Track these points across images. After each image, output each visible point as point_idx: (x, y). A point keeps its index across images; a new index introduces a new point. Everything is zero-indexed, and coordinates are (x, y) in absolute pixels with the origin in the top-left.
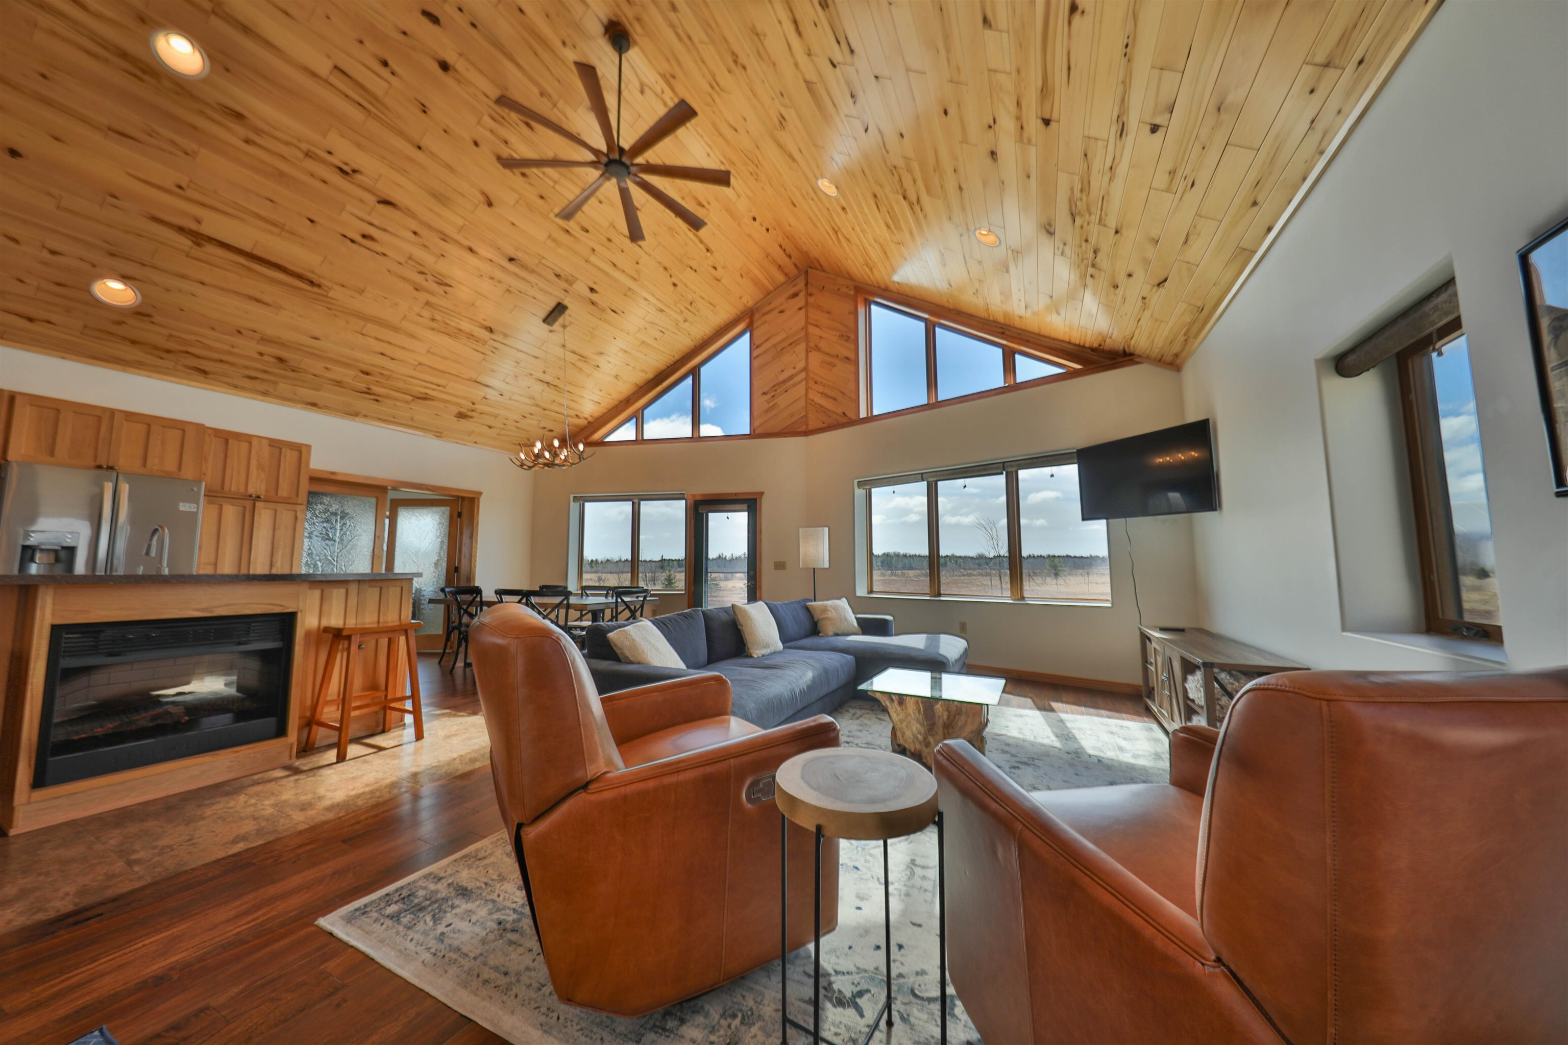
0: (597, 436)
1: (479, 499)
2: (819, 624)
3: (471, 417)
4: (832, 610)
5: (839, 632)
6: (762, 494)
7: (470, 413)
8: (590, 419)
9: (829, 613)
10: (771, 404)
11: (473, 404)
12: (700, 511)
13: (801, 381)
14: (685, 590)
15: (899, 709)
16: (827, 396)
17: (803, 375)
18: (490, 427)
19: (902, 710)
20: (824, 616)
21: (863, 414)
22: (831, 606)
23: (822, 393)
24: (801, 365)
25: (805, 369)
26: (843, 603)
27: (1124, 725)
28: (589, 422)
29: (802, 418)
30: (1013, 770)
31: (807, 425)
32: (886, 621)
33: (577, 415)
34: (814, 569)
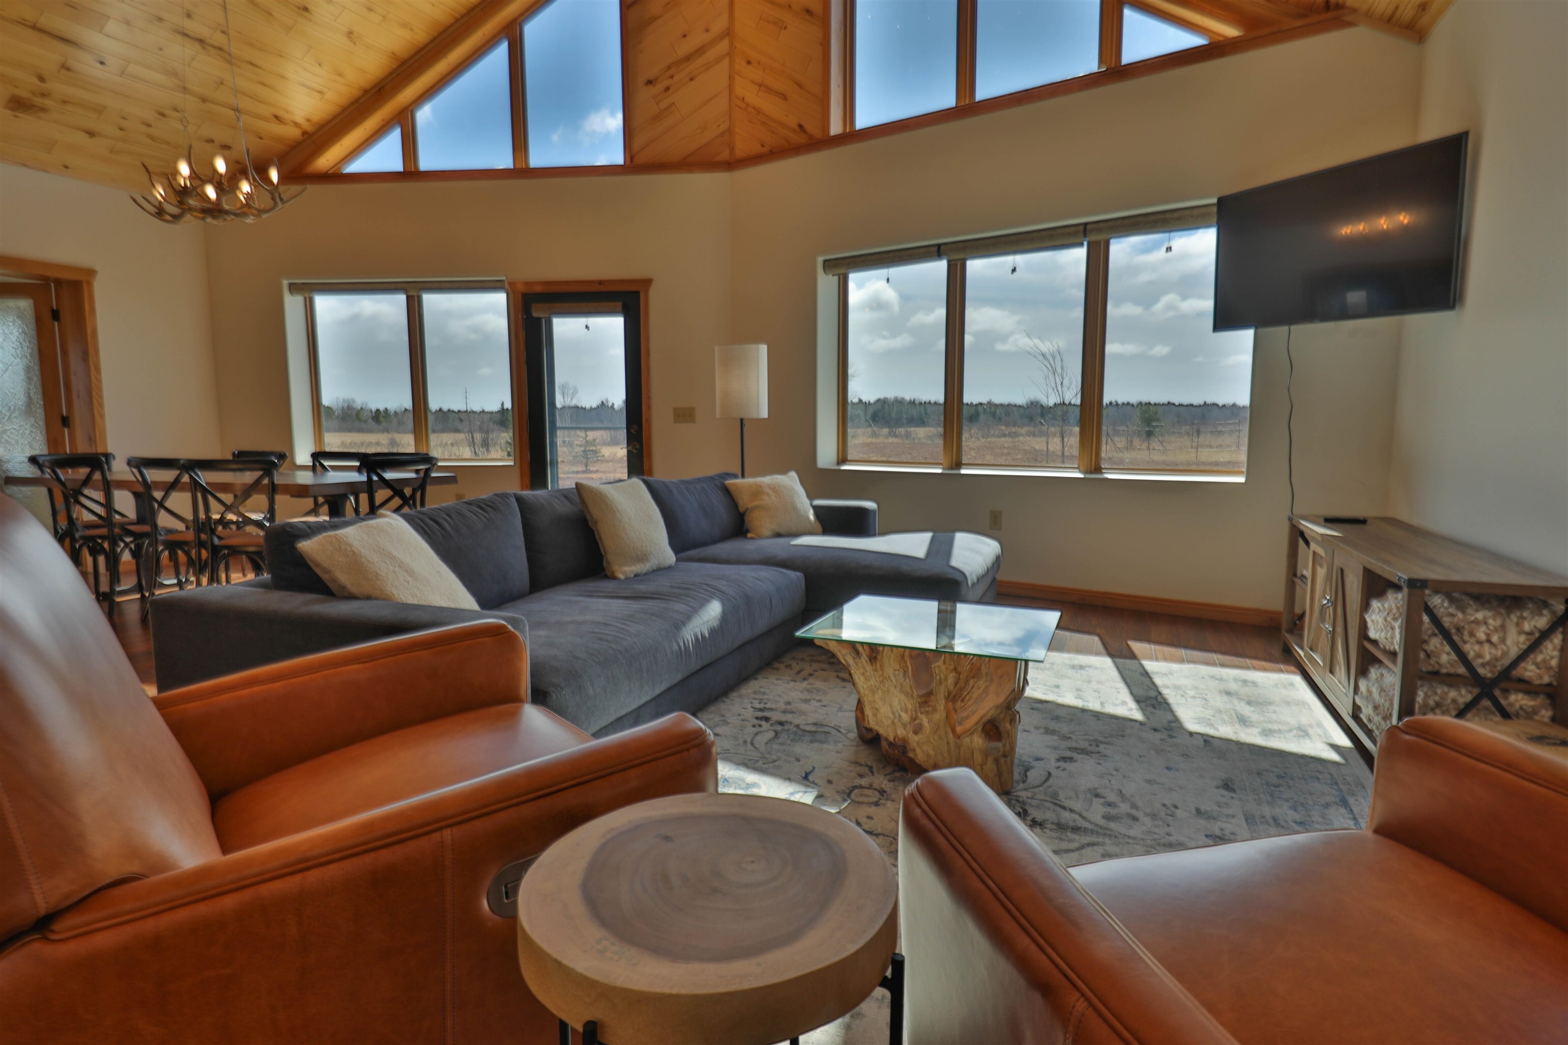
0: (325, 161)
1: (90, 284)
2: (746, 518)
3: (43, 110)
4: (770, 492)
5: (782, 531)
6: (647, 282)
7: (38, 101)
8: (307, 127)
9: (766, 497)
10: (663, 105)
11: (42, 79)
12: (535, 314)
13: (719, 60)
14: (513, 459)
15: (869, 668)
16: (770, 90)
17: (724, 46)
18: (91, 134)
19: (875, 670)
20: (756, 503)
21: (836, 128)
22: (769, 486)
23: (760, 85)
24: (719, 25)
25: (728, 33)
26: (791, 481)
27: (1248, 678)
28: (305, 133)
29: (722, 134)
30: (1062, 764)
31: (732, 149)
32: (863, 511)
33: (276, 117)
34: (742, 420)
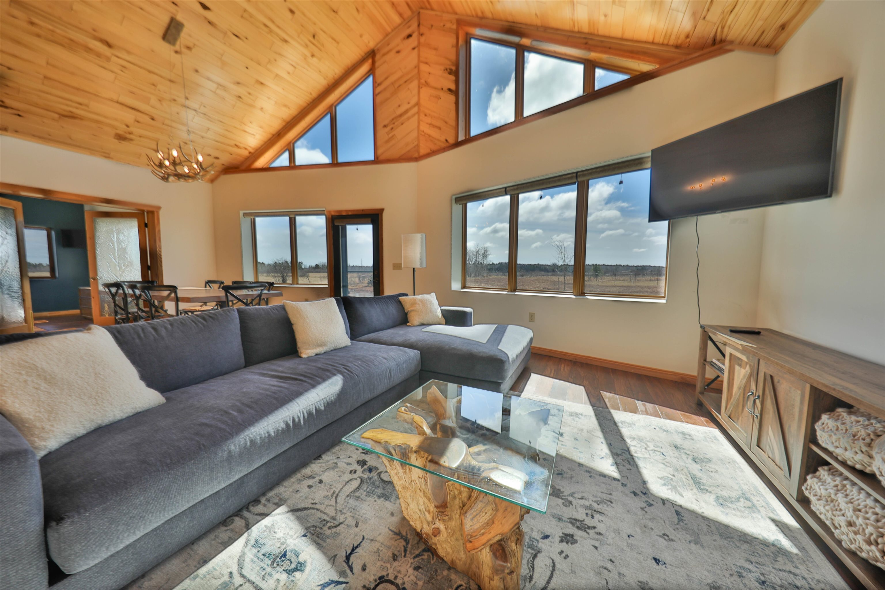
0: (260, 163)
1: (158, 213)
2: (408, 316)
3: (131, 140)
4: (420, 303)
5: (424, 322)
6: (382, 210)
7: (128, 136)
8: (252, 151)
9: (417, 305)
10: (390, 135)
11: (128, 126)
12: (336, 224)
13: (413, 115)
14: (328, 285)
16: (434, 126)
17: (416, 109)
20: (413, 308)
21: (461, 138)
22: (420, 300)
23: (430, 124)
24: (414, 100)
25: (418, 104)
26: (432, 298)
28: (250, 153)
29: (415, 147)
31: (419, 153)
32: (464, 313)
33: (236, 145)
34: (414, 268)
